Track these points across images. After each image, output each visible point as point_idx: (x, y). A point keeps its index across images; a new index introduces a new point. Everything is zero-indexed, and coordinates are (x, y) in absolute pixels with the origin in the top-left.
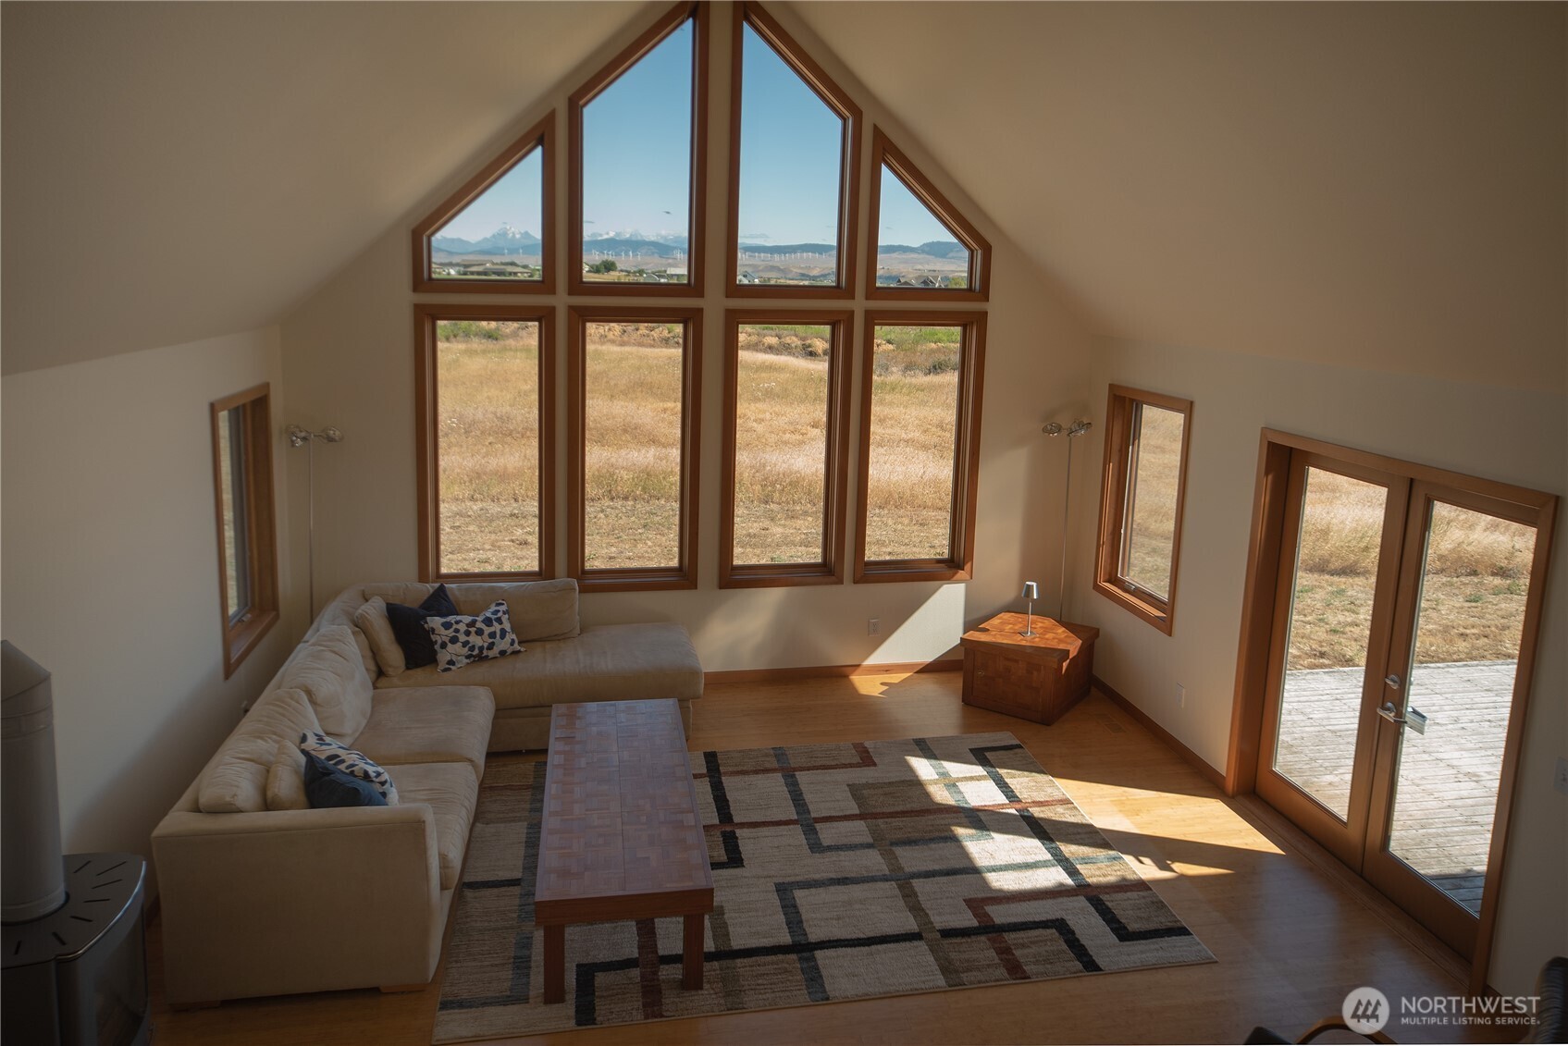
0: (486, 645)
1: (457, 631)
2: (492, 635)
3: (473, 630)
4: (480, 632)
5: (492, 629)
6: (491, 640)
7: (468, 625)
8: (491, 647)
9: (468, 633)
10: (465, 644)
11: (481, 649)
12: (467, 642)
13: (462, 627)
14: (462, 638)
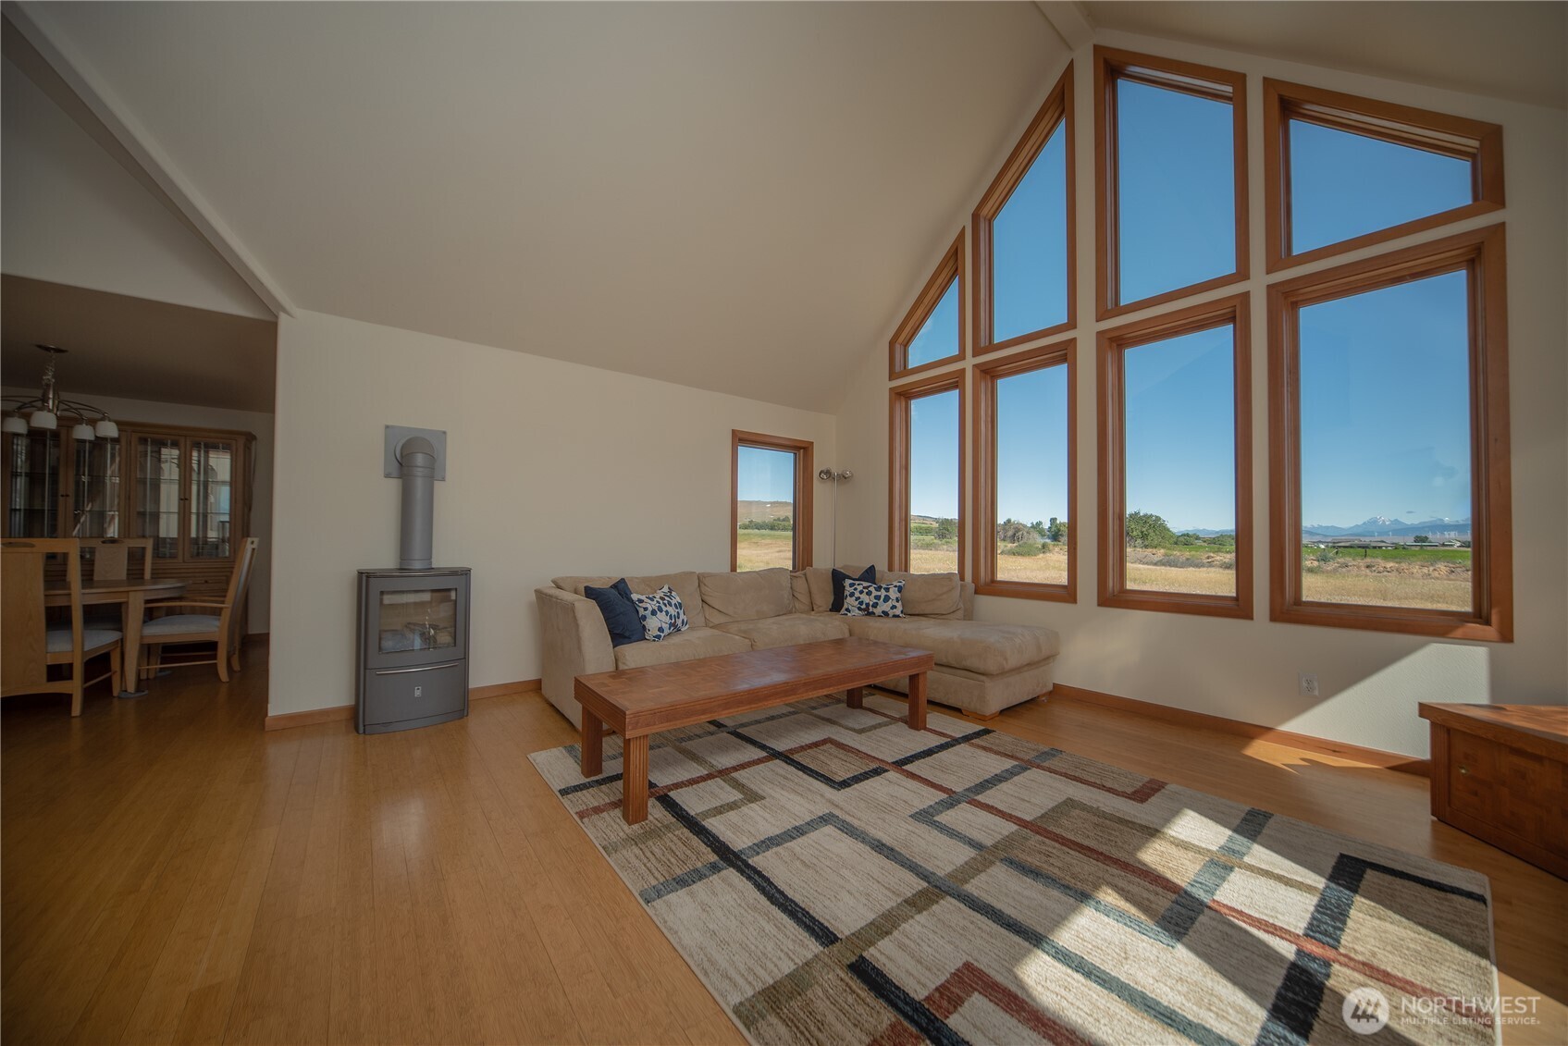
0: (871, 603)
1: (856, 589)
2: (878, 597)
3: (866, 591)
4: (869, 593)
5: (879, 593)
6: (875, 601)
7: (864, 588)
8: (875, 605)
9: (861, 592)
10: (858, 599)
11: (868, 605)
12: (859, 598)
13: (860, 588)
14: (857, 594)
